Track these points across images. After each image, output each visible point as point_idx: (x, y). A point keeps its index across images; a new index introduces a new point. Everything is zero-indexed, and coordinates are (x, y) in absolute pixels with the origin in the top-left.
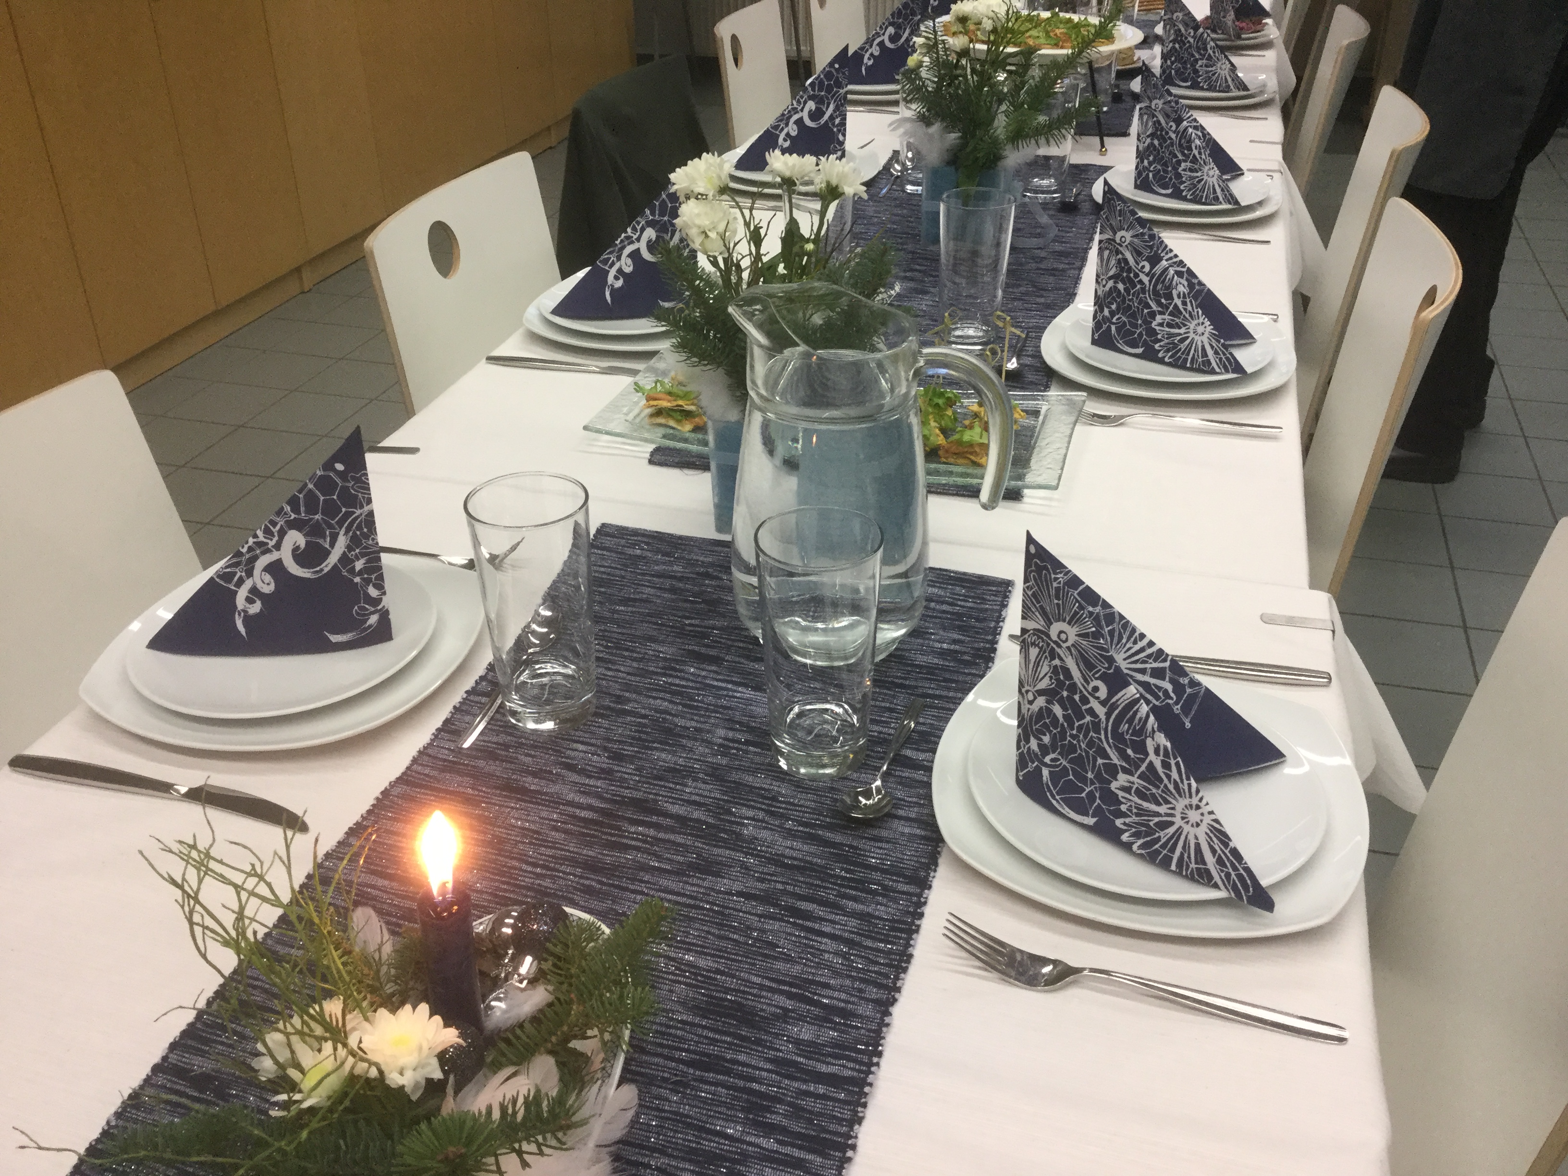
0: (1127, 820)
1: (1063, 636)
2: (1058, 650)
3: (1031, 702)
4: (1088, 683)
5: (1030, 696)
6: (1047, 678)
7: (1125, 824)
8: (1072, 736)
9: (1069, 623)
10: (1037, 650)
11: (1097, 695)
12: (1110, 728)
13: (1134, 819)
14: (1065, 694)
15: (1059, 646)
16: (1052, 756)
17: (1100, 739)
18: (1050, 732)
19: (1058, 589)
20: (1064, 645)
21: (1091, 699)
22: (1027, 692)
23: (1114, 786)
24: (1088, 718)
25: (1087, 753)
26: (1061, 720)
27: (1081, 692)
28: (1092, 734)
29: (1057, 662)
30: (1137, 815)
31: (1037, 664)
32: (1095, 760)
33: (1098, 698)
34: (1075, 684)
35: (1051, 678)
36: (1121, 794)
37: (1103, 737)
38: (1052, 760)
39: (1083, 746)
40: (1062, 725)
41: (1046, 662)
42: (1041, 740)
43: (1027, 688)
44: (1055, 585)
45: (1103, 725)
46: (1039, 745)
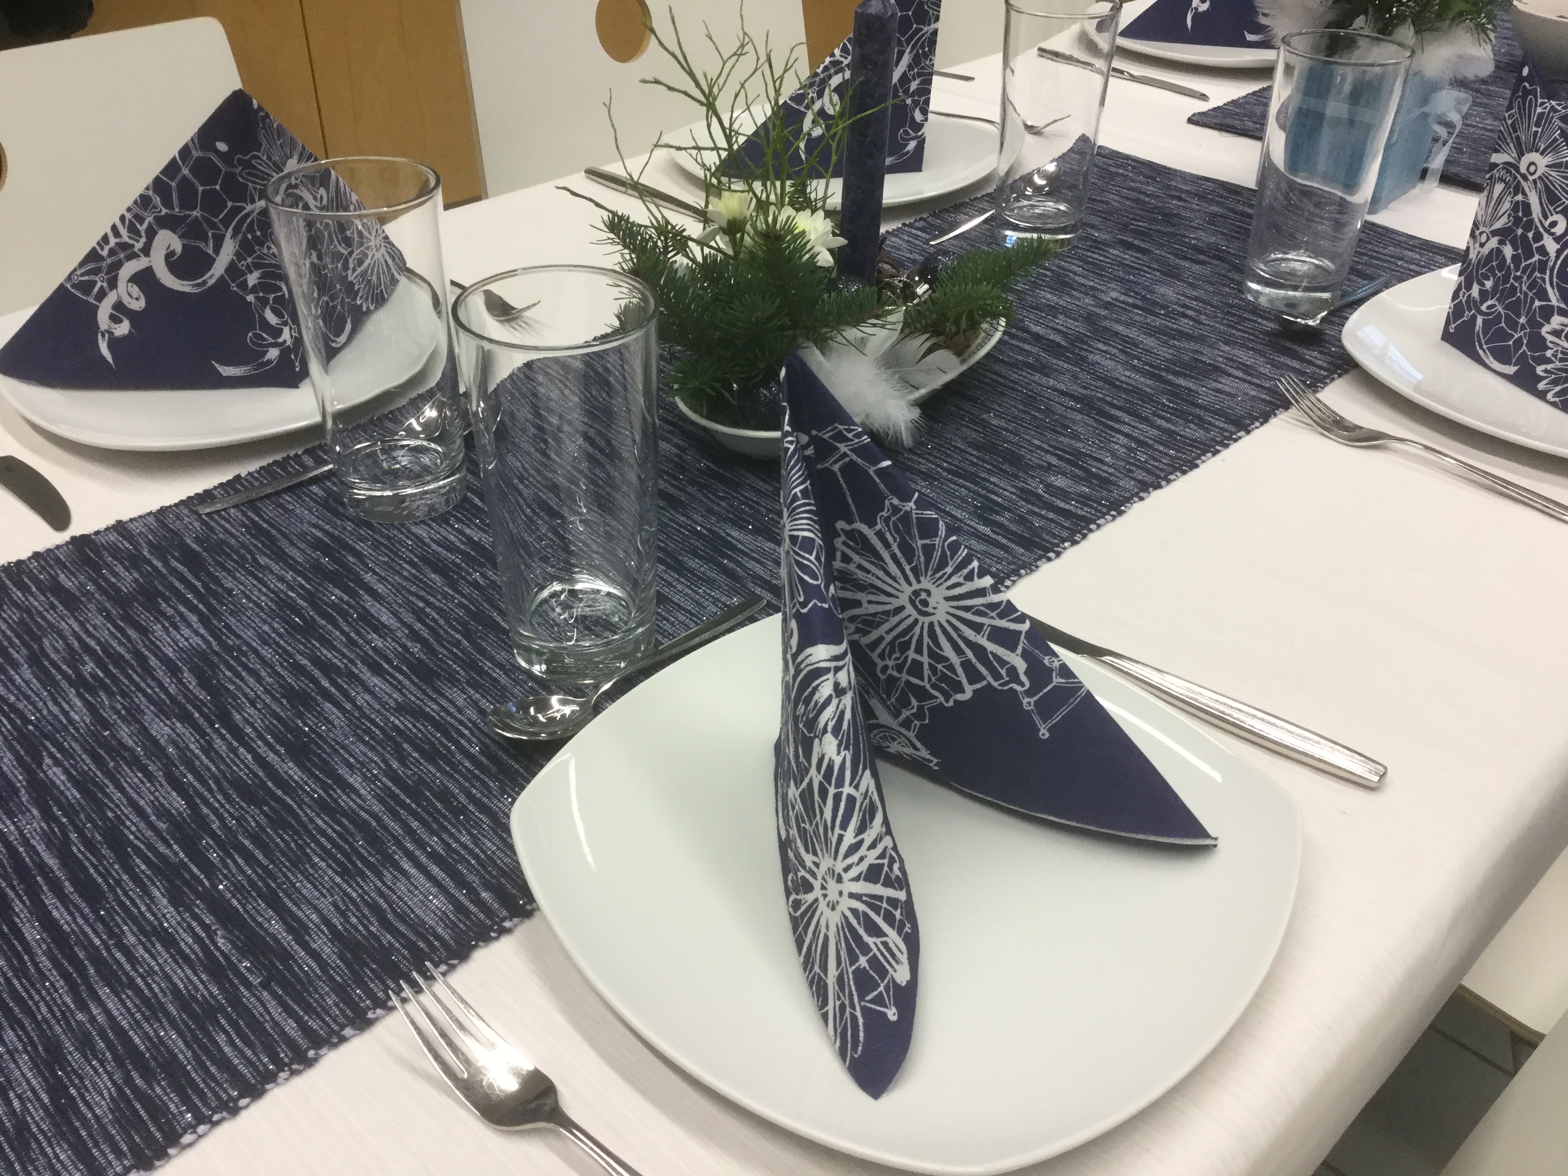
0: (1549, 367)
1: (1532, 169)
2: (1524, 184)
3: (1482, 245)
4: (1546, 218)
5: (1484, 238)
6: (1506, 216)
7: (1546, 371)
8: (1516, 279)
9: (1542, 154)
10: (1503, 185)
11: (1553, 230)
12: (1557, 267)
13: (1559, 364)
14: (1520, 232)
15: (1525, 178)
16: (1490, 302)
17: (1543, 280)
18: (1494, 275)
19: (1541, 115)
20: (1531, 178)
21: (1545, 235)
22: (1481, 234)
23: (1545, 330)
24: (1537, 257)
25: (1526, 295)
26: (1509, 260)
27: (1536, 227)
28: (1537, 274)
29: (1520, 197)
30: (1561, 360)
31: (1499, 202)
32: (1532, 302)
33: (1552, 234)
34: (1532, 220)
35: (1509, 215)
36: (1550, 338)
37: (1547, 277)
38: (1489, 307)
39: (1524, 288)
40: (1509, 267)
41: (1509, 199)
42: (1483, 285)
43: (1482, 229)
44: (1539, 110)
45: (1551, 264)
46: (1481, 291)
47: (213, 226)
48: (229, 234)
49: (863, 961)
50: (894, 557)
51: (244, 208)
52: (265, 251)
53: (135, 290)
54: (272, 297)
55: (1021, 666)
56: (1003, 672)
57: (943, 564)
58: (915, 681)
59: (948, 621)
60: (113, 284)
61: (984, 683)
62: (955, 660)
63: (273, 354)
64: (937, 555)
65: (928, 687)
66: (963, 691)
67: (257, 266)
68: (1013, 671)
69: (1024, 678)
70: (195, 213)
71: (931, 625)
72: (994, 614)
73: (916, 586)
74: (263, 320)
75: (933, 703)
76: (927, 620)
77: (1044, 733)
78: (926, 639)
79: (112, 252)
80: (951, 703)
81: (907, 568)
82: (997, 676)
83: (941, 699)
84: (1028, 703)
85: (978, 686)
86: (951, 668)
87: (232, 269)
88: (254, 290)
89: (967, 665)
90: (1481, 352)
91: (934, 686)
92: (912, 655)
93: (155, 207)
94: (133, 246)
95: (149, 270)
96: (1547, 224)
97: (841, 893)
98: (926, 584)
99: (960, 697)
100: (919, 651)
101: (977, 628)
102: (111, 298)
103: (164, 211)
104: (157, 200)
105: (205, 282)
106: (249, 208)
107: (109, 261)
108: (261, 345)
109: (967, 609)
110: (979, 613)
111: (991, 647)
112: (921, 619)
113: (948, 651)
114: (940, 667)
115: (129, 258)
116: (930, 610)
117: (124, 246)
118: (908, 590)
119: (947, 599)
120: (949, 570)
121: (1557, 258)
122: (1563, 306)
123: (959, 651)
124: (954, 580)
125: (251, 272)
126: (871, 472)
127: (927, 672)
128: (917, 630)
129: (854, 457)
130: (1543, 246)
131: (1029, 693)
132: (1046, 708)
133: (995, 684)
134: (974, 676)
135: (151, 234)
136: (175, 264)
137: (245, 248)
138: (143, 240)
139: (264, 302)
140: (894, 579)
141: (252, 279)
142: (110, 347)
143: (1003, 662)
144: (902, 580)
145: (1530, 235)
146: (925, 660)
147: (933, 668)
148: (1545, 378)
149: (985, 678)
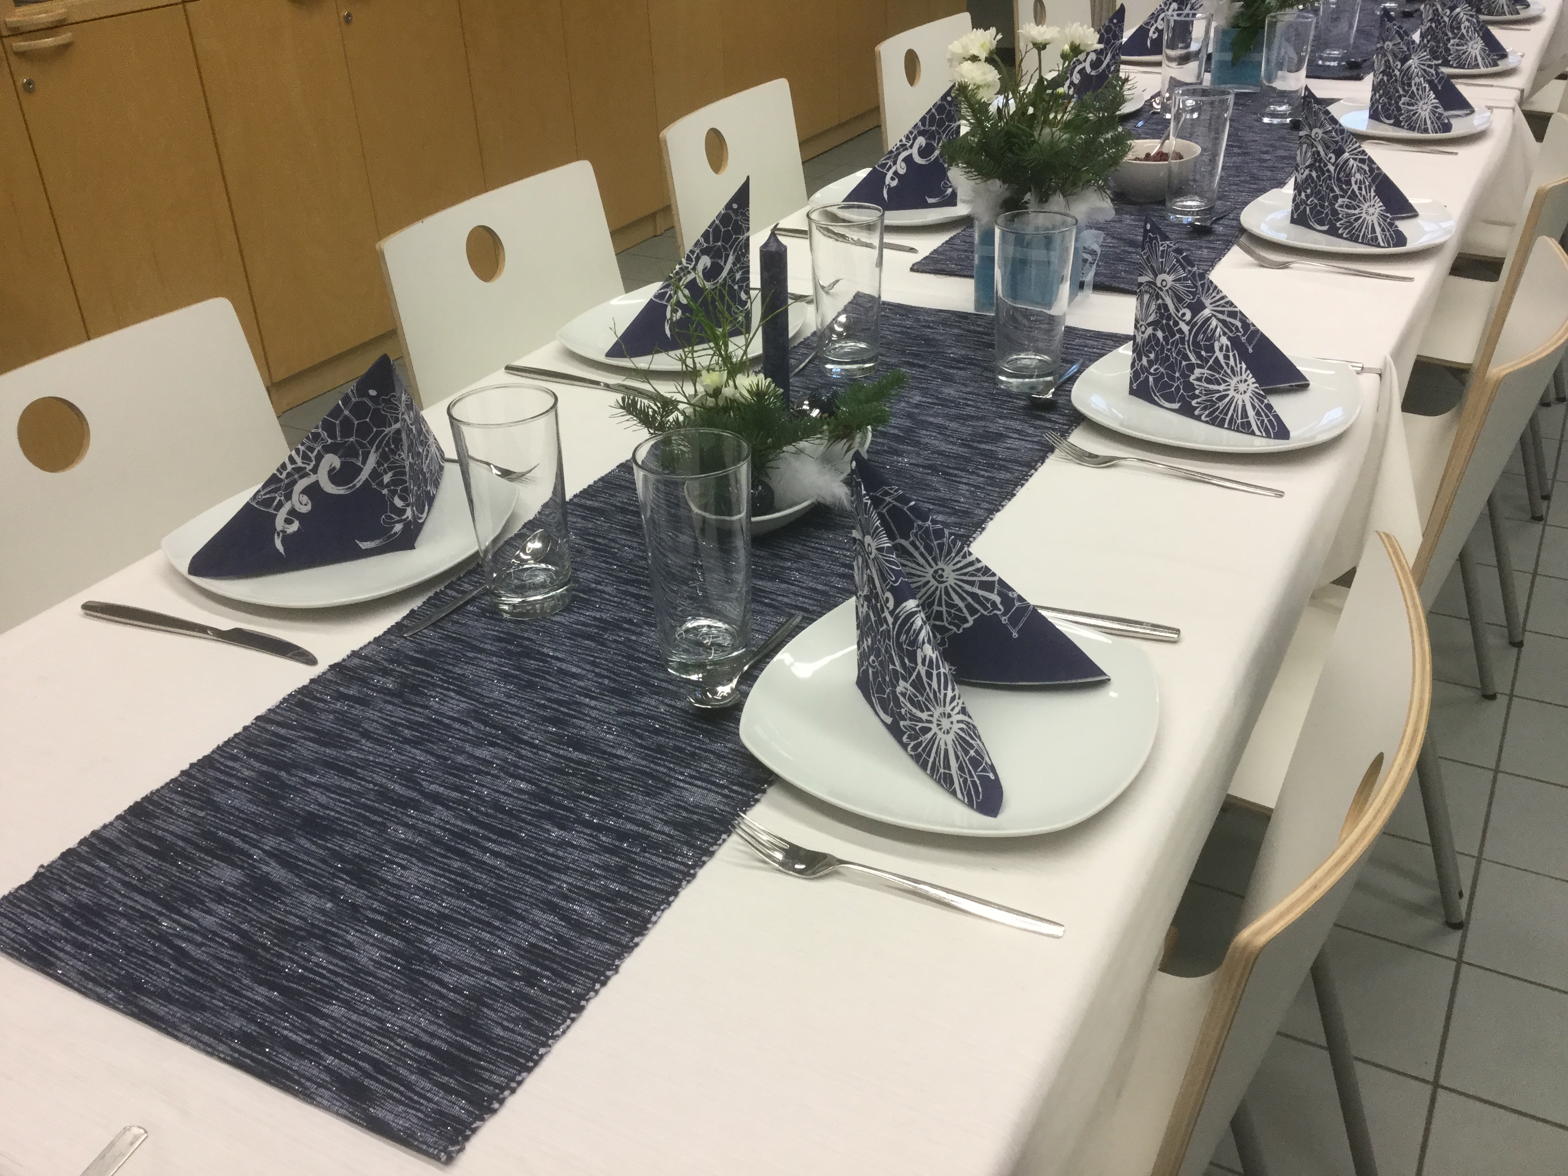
0: (1199, 400)
1: (1164, 283)
2: (1161, 293)
4: (1178, 311)
5: (1143, 328)
6: (1154, 313)
7: (1197, 403)
8: (1168, 350)
9: (1168, 274)
10: (1148, 295)
12: (1190, 339)
13: (1204, 398)
14: (1164, 322)
15: (1162, 290)
16: (1155, 367)
17: (1185, 349)
18: (1154, 350)
19: (1163, 251)
20: (1164, 289)
21: (1180, 322)
22: (1141, 325)
23: (1192, 378)
24: (1178, 336)
25: (1176, 359)
26: (1161, 340)
27: (1174, 318)
28: (1180, 346)
29: (1160, 301)
30: (1205, 395)
31: (1148, 306)
32: (1181, 363)
33: (1184, 321)
34: (1171, 314)
35: (1156, 312)
36: (1196, 383)
37: (1186, 347)
38: (1155, 370)
39: (1174, 355)
40: (1162, 344)
41: (1154, 303)
42: (1148, 356)
43: (1141, 322)
44: (1161, 248)
45: (1187, 338)
46: (1147, 361)
47: (363, 446)
48: (373, 450)
49: (972, 753)
50: (922, 554)
51: (384, 431)
52: (397, 457)
53: (305, 499)
54: (399, 489)
55: (998, 600)
56: (989, 605)
57: (949, 552)
58: (938, 623)
59: (955, 584)
60: (288, 497)
61: (979, 614)
62: (961, 605)
63: (398, 527)
64: (946, 548)
65: (947, 625)
66: (967, 622)
67: (390, 469)
68: (994, 604)
69: (1000, 606)
70: (351, 439)
71: (946, 587)
72: (980, 574)
73: (936, 568)
74: (393, 504)
75: (950, 633)
76: (943, 585)
77: (1015, 635)
78: (944, 597)
79: (289, 475)
80: (961, 631)
81: (930, 559)
82: (986, 608)
83: (955, 629)
84: (1004, 620)
85: (976, 617)
86: (960, 610)
87: (375, 474)
88: (388, 486)
89: (969, 607)
90: (1156, 398)
91: (950, 624)
92: (936, 608)
93: (323, 439)
94: (305, 468)
95: (316, 485)
96: (1180, 315)
97: (952, 723)
98: (941, 565)
99: (966, 626)
100: (940, 605)
101: (972, 583)
102: (287, 507)
103: (330, 441)
104: (325, 434)
105: (354, 485)
106: (387, 430)
107: (286, 482)
108: (389, 523)
109: (965, 574)
110: (972, 575)
111: (981, 593)
112: (940, 586)
113: (957, 600)
114: (953, 611)
115: (301, 477)
116: (944, 579)
117: (298, 470)
118: (931, 571)
119: (954, 571)
120: (953, 555)
121: (1190, 334)
122: (1199, 362)
123: (963, 599)
124: (957, 559)
125: (386, 473)
126: (905, 509)
127: (945, 615)
128: (938, 593)
129: (895, 503)
130: (1180, 329)
131: (1004, 614)
132: (1014, 621)
133: (985, 613)
134: (972, 611)
135: (319, 458)
136: (335, 477)
137: (383, 458)
138: (314, 463)
139: (393, 493)
140: (922, 566)
141: (387, 478)
142: (283, 542)
143: (988, 600)
144: (927, 566)
145: (1171, 323)
146: (944, 609)
147: (949, 613)
148: (1197, 407)
149: (979, 611)
